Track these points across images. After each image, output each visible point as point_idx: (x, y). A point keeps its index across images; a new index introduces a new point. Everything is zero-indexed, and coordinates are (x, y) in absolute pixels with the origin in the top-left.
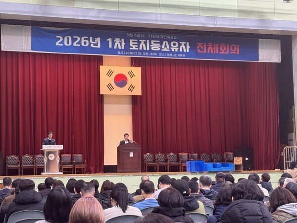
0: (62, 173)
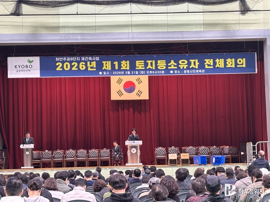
0: (33, 167)
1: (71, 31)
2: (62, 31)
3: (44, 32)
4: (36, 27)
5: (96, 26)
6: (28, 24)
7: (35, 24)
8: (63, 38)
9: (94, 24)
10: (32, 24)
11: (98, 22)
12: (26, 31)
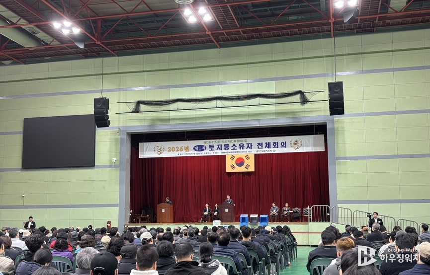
1: (178, 122)
2: (172, 122)
3: (159, 123)
4: (154, 120)
5: (195, 118)
6: (149, 118)
7: (154, 118)
8: (172, 127)
9: (194, 116)
10: (151, 118)
11: (197, 115)
12: (147, 123)
